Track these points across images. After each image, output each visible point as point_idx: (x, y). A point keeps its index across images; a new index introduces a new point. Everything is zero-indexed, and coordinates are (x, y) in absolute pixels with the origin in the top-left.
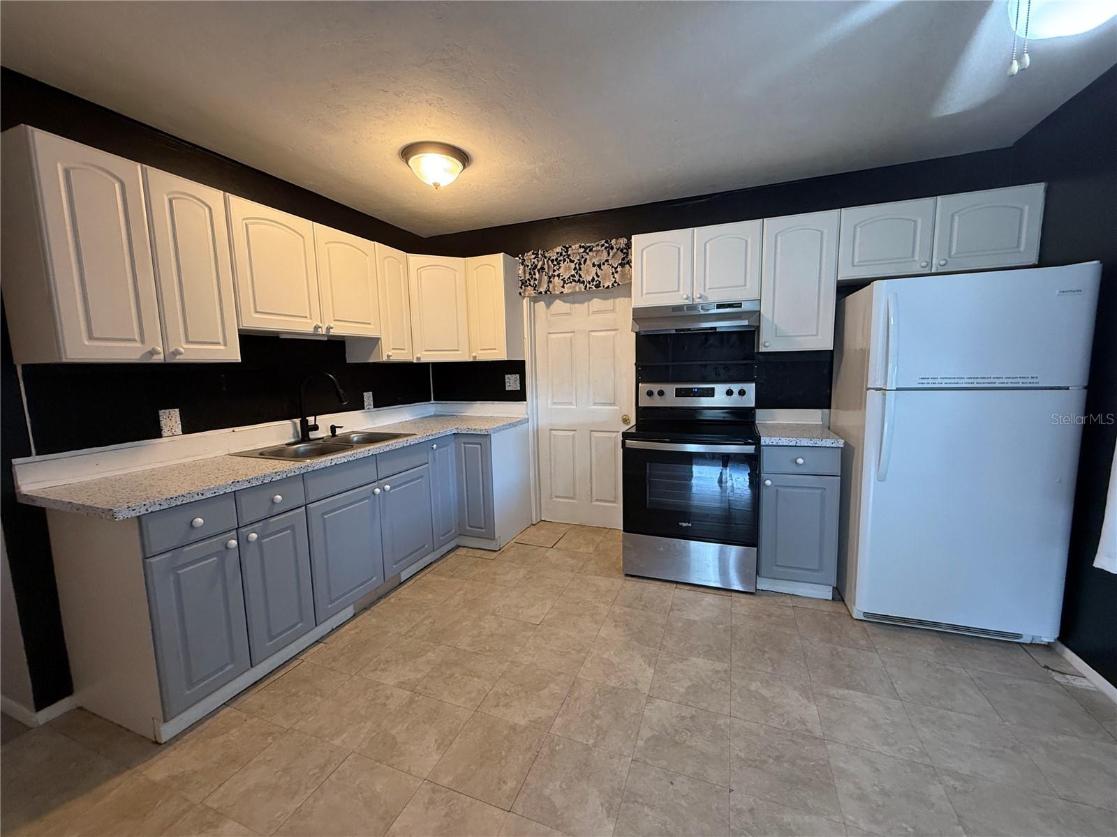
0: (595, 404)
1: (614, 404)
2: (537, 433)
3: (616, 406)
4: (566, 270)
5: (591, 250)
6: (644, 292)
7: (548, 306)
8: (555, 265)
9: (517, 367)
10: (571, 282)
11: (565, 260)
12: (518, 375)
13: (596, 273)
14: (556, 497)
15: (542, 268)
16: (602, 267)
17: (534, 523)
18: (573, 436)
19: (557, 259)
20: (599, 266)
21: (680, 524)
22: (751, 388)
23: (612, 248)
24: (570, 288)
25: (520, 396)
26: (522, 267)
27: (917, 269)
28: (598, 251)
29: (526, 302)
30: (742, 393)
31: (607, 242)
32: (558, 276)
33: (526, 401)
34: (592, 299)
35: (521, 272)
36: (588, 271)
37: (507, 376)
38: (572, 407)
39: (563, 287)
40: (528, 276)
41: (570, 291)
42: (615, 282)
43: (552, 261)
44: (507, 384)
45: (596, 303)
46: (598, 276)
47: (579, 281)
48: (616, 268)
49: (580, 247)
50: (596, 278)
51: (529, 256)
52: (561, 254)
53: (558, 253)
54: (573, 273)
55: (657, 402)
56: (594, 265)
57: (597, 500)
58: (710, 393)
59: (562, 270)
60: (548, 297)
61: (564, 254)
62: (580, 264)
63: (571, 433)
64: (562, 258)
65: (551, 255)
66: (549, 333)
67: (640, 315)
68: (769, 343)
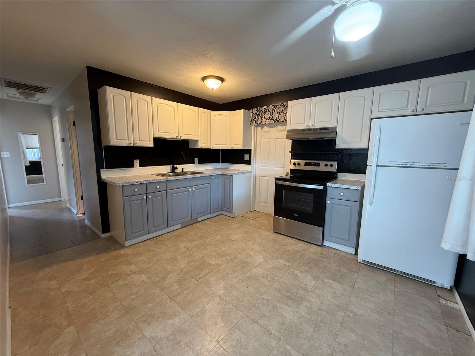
0: (277, 167)
1: (283, 168)
2: (255, 177)
3: (284, 168)
4: (267, 115)
5: (276, 107)
6: (291, 124)
7: (262, 129)
8: (263, 113)
9: (249, 152)
10: (269, 120)
12: (249, 155)
13: (278, 116)
14: (261, 202)
15: (259, 114)
16: (281, 113)
17: (252, 211)
18: (268, 179)
19: (264, 111)
20: (279, 113)
21: (294, 215)
22: (335, 164)
23: (284, 106)
24: (268, 122)
25: (249, 162)
26: (252, 114)
27: (409, 112)
28: (279, 107)
29: (253, 127)
30: (331, 165)
31: (282, 104)
32: (264, 117)
33: (251, 164)
34: (277, 126)
35: (251, 116)
36: (275, 115)
37: (245, 155)
38: (268, 168)
39: (266, 121)
40: (254, 117)
41: (268, 123)
42: (285, 119)
43: (263, 111)
44: (245, 158)
45: (279, 128)
46: (279, 117)
47: (272, 119)
48: (285, 114)
49: (273, 106)
50: (278, 118)
51: (255, 110)
52: (266, 109)
53: (264, 108)
54: (270, 116)
55: (297, 168)
56: (277, 113)
58: (318, 165)
59: (266, 115)
60: (261, 125)
61: (267, 109)
62: (273, 112)
63: (268, 178)
64: (266, 110)
65: (262, 109)
66: (262, 139)
67: (290, 134)
68: (340, 145)
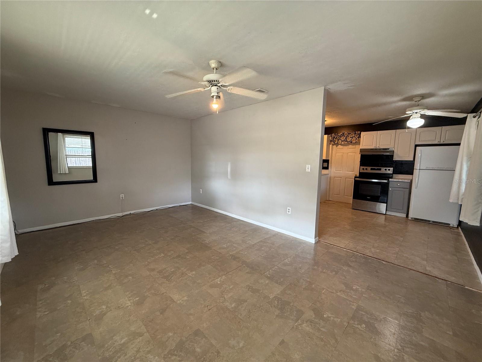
0: (348, 171)
1: (353, 171)
2: (330, 178)
4: (343, 138)
5: (350, 134)
6: (364, 145)
7: (337, 146)
10: (344, 141)
11: (343, 136)
12: (327, 163)
14: (334, 194)
15: (336, 138)
17: (327, 200)
18: (341, 179)
20: (352, 138)
21: (367, 198)
22: (392, 169)
23: (356, 134)
26: (331, 137)
27: (436, 143)
28: (352, 134)
29: (331, 145)
30: (389, 170)
32: (341, 140)
33: (328, 169)
35: (330, 138)
36: (349, 139)
37: (324, 163)
38: (341, 172)
39: (342, 142)
40: (332, 139)
41: (344, 143)
42: (356, 142)
43: (339, 136)
44: (324, 165)
45: (350, 146)
46: (351, 140)
47: (346, 141)
48: (357, 138)
49: (347, 133)
51: (333, 135)
53: (341, 134)
54: (345, 139)
55: (365, 171)
56: (351, 137)
57: (346, 196)
58: (380, 169)
59: (342, 138)
60: (337, 144)
61: (343, 134)
62: (347, 137)
63: (340, 178)
66: (336, 153)
67: (362, 150)
68: (396, 158)
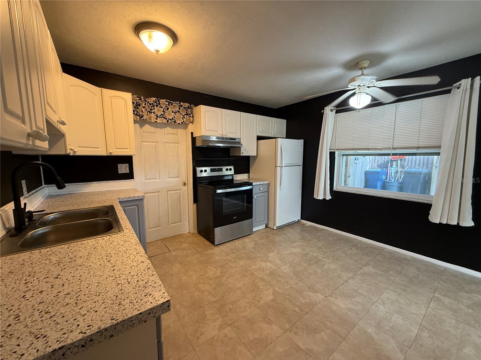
0: (169, 178)
1: (178, 177)
3: (179, 178)
4: (158, 111)
5: (171, 104)
7: (141, 127)
8: (152, 107)
9: (128, 160)
10: (162, 118)
11: (157, 106)
12: (128, 165)
13: (174, 116)
15: (144, 106)
16: (176, 113)
19: (152, 104)
22: (233, 168)
23: (182, 106)
24: (161, 120)
25: (130, 176)
28: (175, 106)
30: (230, 169)
31: (180, 103)
32: (154, 112)
33: (133, 179)
34: (166, 127)
36: (169, 114)
37: (119, 165)
38: (157, 180)
39: (157, 119)
40: (134, 109)
41: (161, 122)
42: (184, 122)
43: (150, 104)
44: (120, 170)
45: (168, 130)
46: (175, 118)
47: (165, 118)
48: (184, 116)
49: (166, 101)
50: (174, 118)
51: (136, 98)
52: (156, 102)
53: (154, 101)
54: (162, 113)
55: (203, 175)
56: (172, 112)
57: (172, 224)
58: (221, 170)
59: (155, 110)
60: (142, 122)
61: (157, 102)
62: (165, 109)
63: (157, 194)
64: (155, 104)
65: (150, 101)
66: (142, 142)
68: (243, 153)
